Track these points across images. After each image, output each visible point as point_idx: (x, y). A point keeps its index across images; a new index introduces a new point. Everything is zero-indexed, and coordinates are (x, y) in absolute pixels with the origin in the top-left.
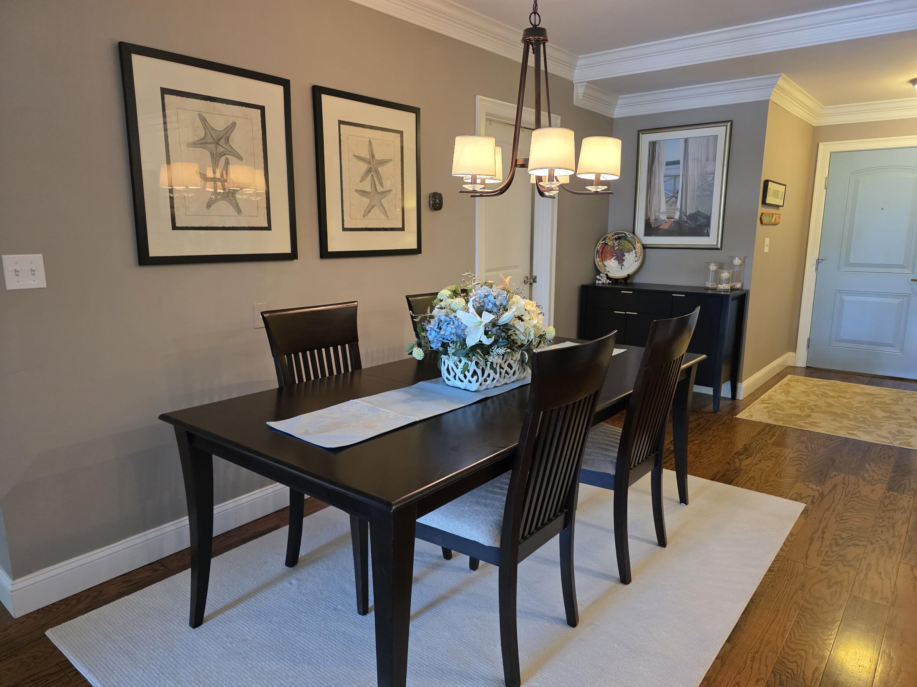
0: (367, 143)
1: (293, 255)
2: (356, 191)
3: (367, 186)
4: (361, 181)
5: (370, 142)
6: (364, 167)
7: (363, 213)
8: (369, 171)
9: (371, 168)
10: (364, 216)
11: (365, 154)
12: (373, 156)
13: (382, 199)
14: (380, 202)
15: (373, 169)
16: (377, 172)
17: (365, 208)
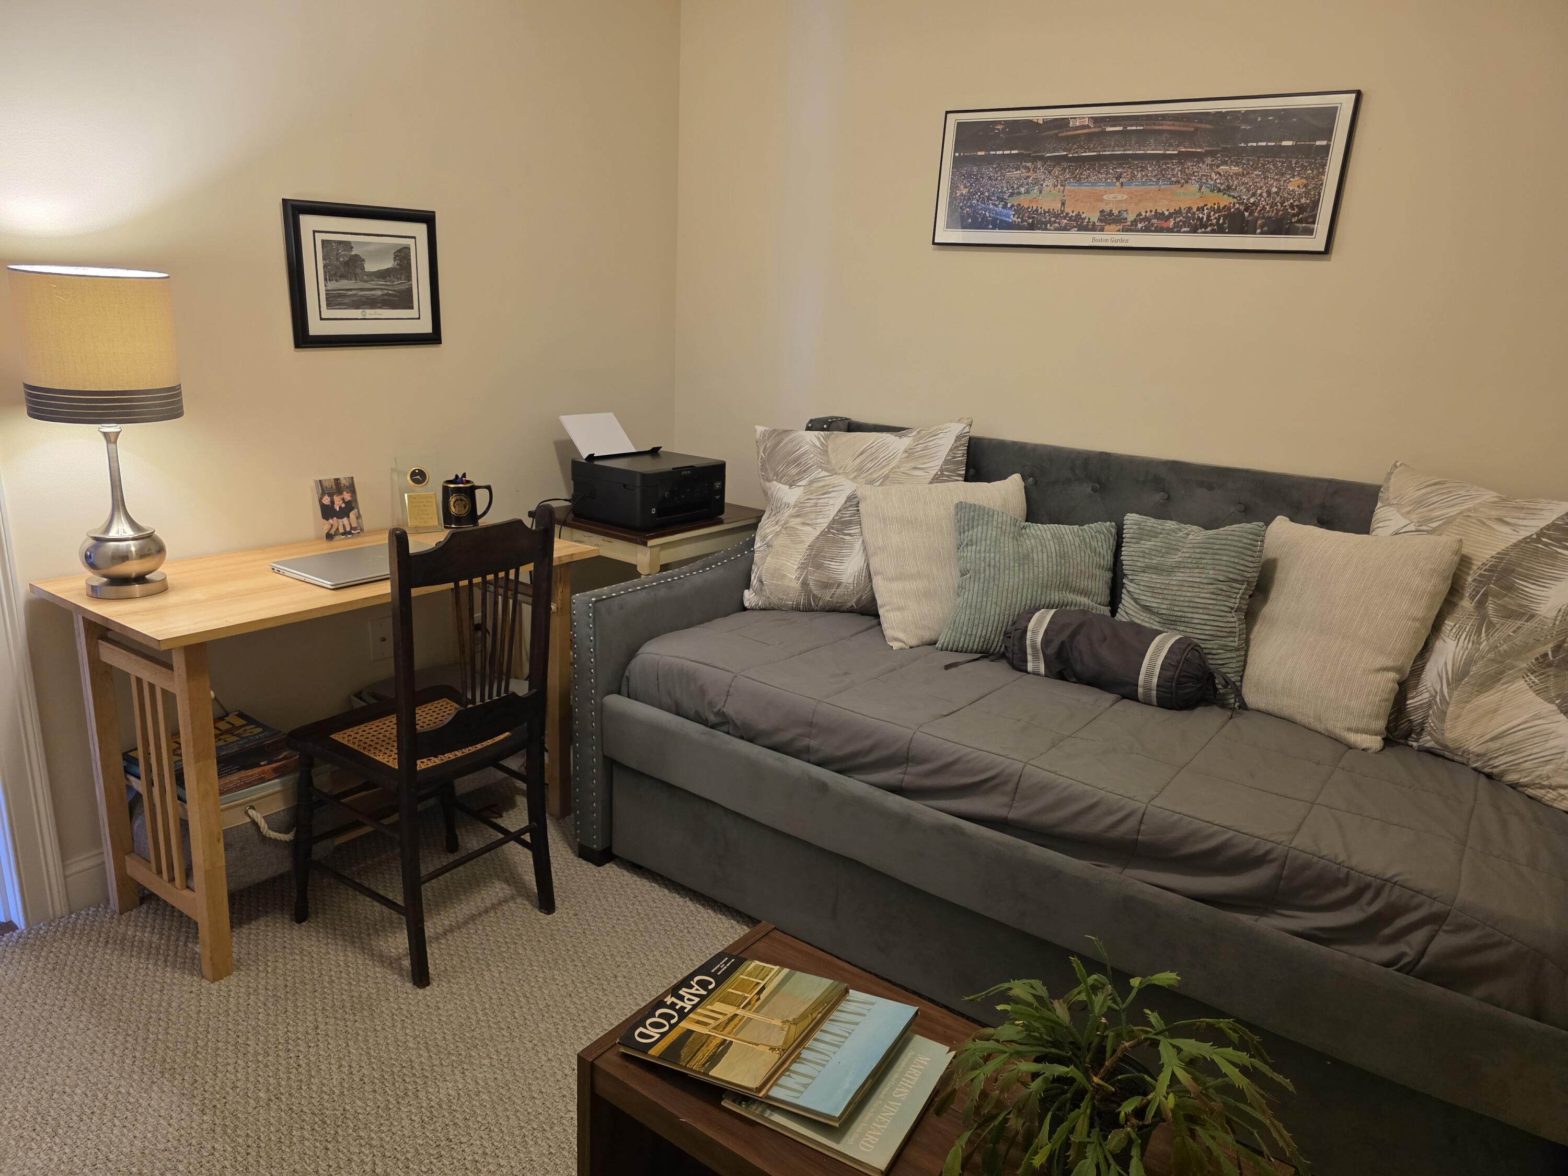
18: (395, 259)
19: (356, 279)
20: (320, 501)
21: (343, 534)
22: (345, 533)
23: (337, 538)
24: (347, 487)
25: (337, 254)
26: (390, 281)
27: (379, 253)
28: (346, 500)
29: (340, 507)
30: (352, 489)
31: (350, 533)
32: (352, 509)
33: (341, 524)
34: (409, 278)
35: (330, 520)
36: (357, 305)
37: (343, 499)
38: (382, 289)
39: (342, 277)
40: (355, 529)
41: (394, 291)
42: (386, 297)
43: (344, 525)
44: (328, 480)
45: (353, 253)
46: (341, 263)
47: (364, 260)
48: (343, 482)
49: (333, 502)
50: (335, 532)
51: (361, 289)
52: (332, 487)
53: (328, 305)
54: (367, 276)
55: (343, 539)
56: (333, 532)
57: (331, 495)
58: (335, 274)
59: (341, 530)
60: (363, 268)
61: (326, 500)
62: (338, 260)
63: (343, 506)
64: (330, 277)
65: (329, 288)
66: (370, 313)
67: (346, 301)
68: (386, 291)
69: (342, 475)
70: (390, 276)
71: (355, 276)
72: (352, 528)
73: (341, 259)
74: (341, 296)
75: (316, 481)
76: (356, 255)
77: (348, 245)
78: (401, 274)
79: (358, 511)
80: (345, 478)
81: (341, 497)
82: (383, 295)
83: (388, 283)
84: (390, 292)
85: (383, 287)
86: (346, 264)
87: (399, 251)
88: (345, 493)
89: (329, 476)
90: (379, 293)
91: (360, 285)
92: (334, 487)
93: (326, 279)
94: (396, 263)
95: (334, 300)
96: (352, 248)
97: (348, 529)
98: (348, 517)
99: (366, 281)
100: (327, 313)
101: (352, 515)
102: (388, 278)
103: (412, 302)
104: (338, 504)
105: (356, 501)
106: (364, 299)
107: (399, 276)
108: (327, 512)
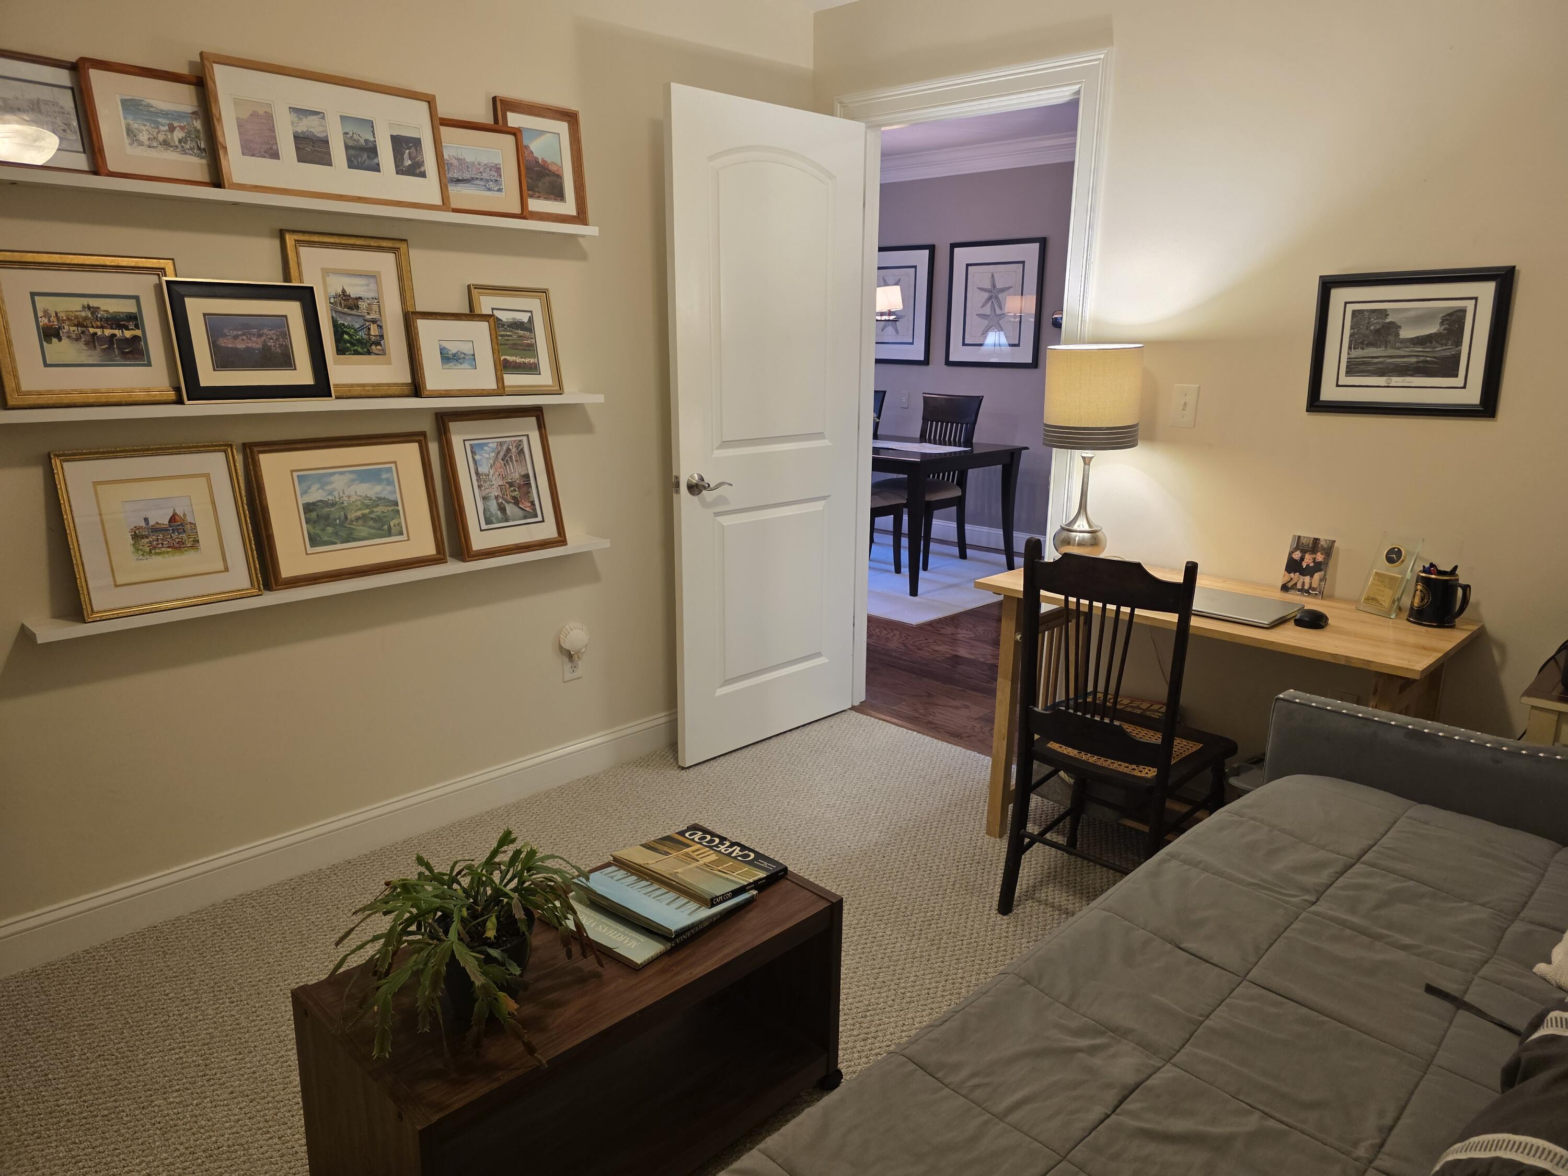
0: (990, 276)
1: (926, 362)
2: (977, 315)
3: (987, 310)
4: (982, 307)
5: (993, 276)
6: (986, 295)
7: (981, 333)
8: (990, 298)
9: (992, 296)
10: (982, 334)
11: (988, 285)
12: (994, 286)
13: (1000, 320)
14: (998, 322)
15: (993, 297)
16: (997, 298)
17: (984, 327)
18: (1442, 323)
19: (1386, 347)
20: (1291, 553)
21: (1299, 590)
22: (1302, 590)
23: (1292, 591)
24: (1324, 549)
25: (1368, 323)
26: (1429, 347)
27: (1421, 318)
28: (1317, 561)
29: (1308, 565)
30: (1329, 551)
31: (1307, 592)
32: (1320, 570)
33: (1301, 581)
34: (1459, 343)
35: (1292, 575)
36: (1381, 373)
37: (1314, 559)
38: (1417, 356)
39: (1370, 344)
40: (1314, 589)
41: (1435, 357)
42: (1421, 365)
43: (1304, 582)
44: (1307, 538)
45: (1387, 321)
46: (1371, 331)
47: (1400, 327)
48: (1323, 543)
49: (1302, 559)
50: (1292, 586)
51: (1391, 357)
52: (1308, 545)
53: (1347, 373)
54: (1401, 343)
55: (1298, 595)
56: (1290, 585)
57: (1304, 552)
58: (1362, 343)
59: (1299, 586)
60: (1398, 335)
61: (1297, 555)
62: (1367, 328)
63: (1312, 565)
64: (1355, 345)
65: (1352, 356)
66: (1396, 380)
67: (1370, 368)
68: (1422, 358)
69: (1324, 537)
70: (1431, 343)
71: (1386, 344)
72: (1310, 587)
73: (1372, 328)
74: (1364, 363)
75: (1294, 536)
76: (1391, 323)
77: (1383, 313)
78: (1448, 340)
79: (1325, 575)
80: (1326, 540)
81: (1314, 556)
82: (1418, 362)
83: (1428, 350)
84: (1428, 359)
85: (1421, 354)
86: (1377, 331)
87: (1450, 315)
88: (1319, 554)
89: (1308, 533)
90: (1414, 360)
91: (1390, 352)
92: (1311, 545)
93: (1350, 348)
94: (1443, 328)
95: (1354, 368)
96: (1388, 315)
97: (1306, 587)
98: (1312, 576)
99: (1399, 348)
100: (1344, 380)
101: (1317, 576)
102: (1429, 344)
103: (1458, 370)
104: (1308, 560)
105: (1327, 564)
106: (1391, 367)
107: (1443, 342)
108: (1293, 566)
